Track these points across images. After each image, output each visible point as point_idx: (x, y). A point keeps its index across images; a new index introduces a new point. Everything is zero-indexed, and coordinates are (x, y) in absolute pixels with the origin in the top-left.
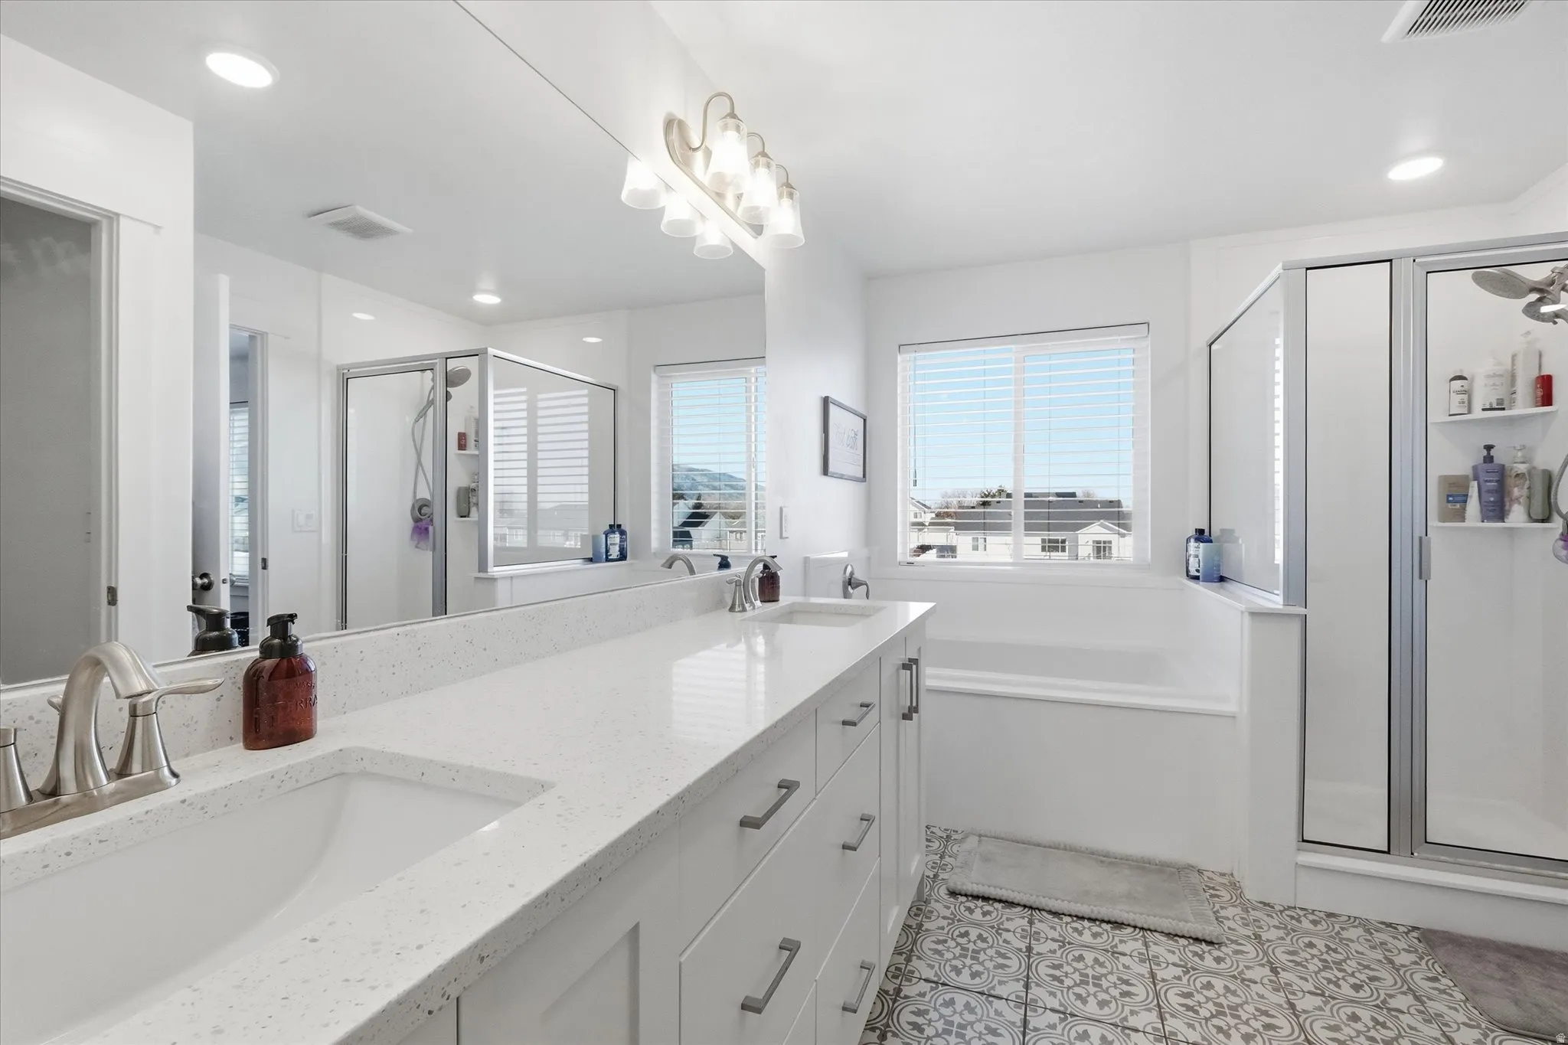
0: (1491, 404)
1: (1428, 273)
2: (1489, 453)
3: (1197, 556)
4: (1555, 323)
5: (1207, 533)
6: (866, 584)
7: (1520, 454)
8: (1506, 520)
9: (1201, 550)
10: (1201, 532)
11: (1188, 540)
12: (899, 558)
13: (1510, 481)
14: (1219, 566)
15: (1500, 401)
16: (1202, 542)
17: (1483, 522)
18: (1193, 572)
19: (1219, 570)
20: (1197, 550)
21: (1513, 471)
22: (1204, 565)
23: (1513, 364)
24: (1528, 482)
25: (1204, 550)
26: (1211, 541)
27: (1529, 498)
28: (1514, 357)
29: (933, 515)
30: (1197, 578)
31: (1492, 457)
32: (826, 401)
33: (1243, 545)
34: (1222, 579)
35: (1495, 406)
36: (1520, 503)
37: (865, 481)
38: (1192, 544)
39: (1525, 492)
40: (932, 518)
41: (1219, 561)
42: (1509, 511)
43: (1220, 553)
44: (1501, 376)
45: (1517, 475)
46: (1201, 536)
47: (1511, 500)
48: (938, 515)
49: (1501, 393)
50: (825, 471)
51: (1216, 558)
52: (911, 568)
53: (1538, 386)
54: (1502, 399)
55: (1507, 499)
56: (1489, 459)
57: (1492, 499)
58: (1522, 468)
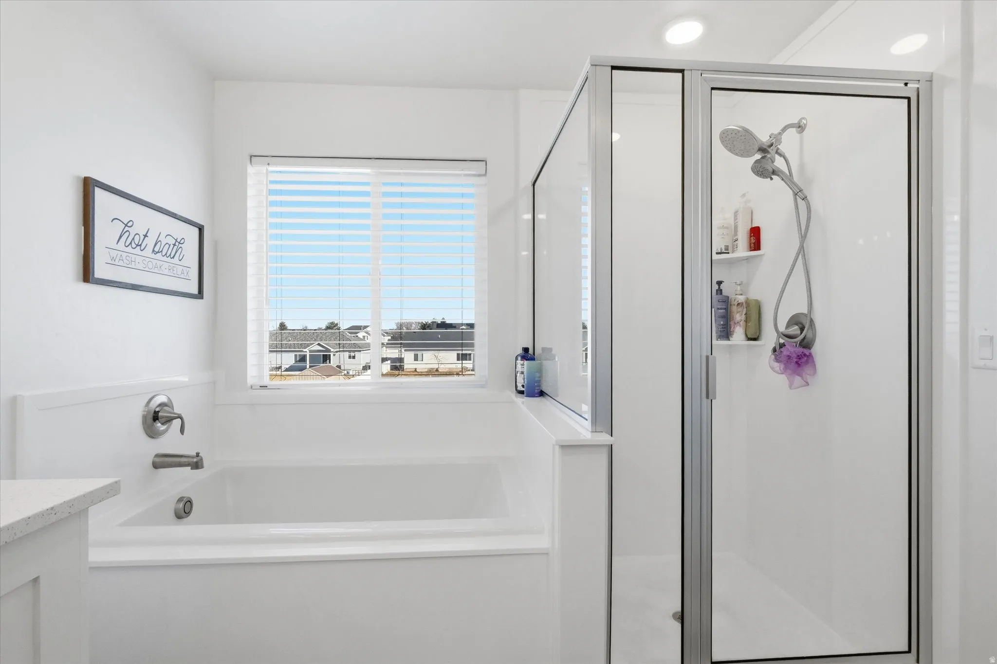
0: (721, 249)
1: (713, 89)
2: (719, 287)
3: (522, 373)
4: (772, 179)
5: (531, 351)
6: (181, 418)
7: (739, 287)
8: (731, 339)
9: (525, 367)
10: (526, 350)
11: (516, 359)
12: (250, 381)
13: (734, 309)
14: (539, 381)
15: (727, 248)
16: (527, 360)
17: (717, 340)
18: (520, 388)
19: (539, 386)
20: (523, 366)
21: (736, 301)
22: (527, 382)
23: (736, 219)
24: (745, 310)
25: (528, 365)
26: (533, 359)
27: (746, 321)
28: (736, 213)
29: (390, 338)
30: (522, 392)
31: (721, 290)
32: (88, 186)
33: (559, 362)
34: (542, 394)
35: (724, 251)
36: (740, 326)
37: (202, 298)
38: (519, 362)
39: (743, 317)
40: (389, 340)
41: (539, 377)
42: (733, 331)
43: (540, 370)
44: (727, 228)
45: (738, 304)
46: (527, 354)
47: (735, 323)
48: (393, 338)
49: (727, 241)
50: (87, 274)
51: (537, 375)
52: (263, 392)
53: (752, 234)
54: (728, 246)
55: (732, 323)
56: (719, 291)
57: (722, 323)
58: (741, 299)
